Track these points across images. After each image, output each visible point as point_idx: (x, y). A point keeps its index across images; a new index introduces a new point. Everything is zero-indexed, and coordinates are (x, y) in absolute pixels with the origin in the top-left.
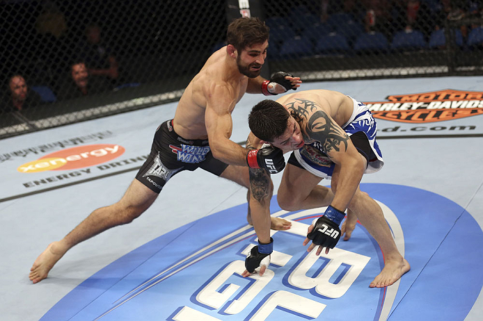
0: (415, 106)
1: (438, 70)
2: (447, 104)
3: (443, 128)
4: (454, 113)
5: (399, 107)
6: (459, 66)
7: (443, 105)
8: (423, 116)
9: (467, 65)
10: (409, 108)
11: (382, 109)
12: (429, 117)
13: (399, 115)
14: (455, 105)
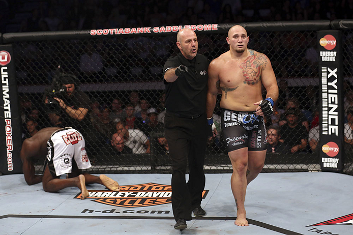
0: (127, 194)
1: (144, 168)
2: (150, 194)
3: (147, 212)
4: (154, 201)
5: (115, 195)
6: (159, 166)
7: (147, 195)
8: (132, 202)
9: (165, 166)
10: (123, 196)
11: (103, 196)
12: (136, 204)
13: (115, 201)
14: (155, 195)
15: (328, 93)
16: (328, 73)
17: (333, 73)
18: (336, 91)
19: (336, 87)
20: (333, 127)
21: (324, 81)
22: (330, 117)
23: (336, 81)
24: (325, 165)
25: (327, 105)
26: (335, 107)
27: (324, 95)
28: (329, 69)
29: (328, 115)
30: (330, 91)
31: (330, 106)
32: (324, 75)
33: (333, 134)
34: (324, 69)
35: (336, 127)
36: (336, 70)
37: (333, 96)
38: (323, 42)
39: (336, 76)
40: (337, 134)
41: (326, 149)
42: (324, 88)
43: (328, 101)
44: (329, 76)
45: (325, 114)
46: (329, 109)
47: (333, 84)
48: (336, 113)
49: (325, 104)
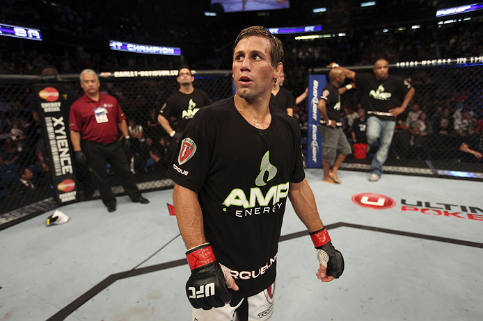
15: (56, 140)
16: (53, 122)
17: (60, 121)
18: (65, 137)
19: (64, 133)
20: (67, 167)
21: (50, 129)
22: (62, 160)
23: (63, 128)
24: (63, 200)
25: (56, 150)
26: (66, 150)
27: (52, 143)
28: (54, 119)
29: (60, 158)
30: (58, 138)
31: (60, 150)
32: (49, 124)
33: (68, 173)
34: (48, 119)
35: (70, 167)
36: (62, 119)
37: (62, 141)
38: (43, 94)
39: (63, 124)
40: (71, 171)
41: (61, 187)
42: (51, 136)
43: (57, 146)
44: (55, 124)
45: (56, 159)
46: (60, 153)
47: (61, 131)
48: (68, 155)
49: (54, 150)
